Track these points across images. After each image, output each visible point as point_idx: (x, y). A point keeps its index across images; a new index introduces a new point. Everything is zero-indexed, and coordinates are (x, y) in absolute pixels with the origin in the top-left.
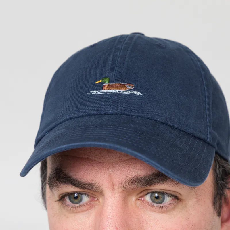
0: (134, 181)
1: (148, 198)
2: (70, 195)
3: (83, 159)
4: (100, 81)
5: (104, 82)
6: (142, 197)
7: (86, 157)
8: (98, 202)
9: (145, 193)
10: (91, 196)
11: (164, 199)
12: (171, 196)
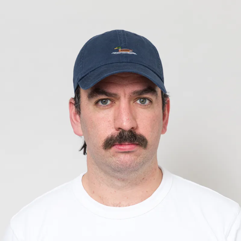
0: (135, 93)
1: (138, 102)
2: (102, 100)
3: (112, 83)
4: (117, 48)
5: (119, 49)
6: (135, 101)
7: (113, 82)
8: (115, 104)
9: (137, 99)
10: (111, 101)
11: (146, 101)
12: (149, 100)
